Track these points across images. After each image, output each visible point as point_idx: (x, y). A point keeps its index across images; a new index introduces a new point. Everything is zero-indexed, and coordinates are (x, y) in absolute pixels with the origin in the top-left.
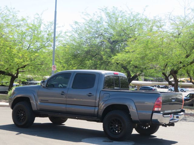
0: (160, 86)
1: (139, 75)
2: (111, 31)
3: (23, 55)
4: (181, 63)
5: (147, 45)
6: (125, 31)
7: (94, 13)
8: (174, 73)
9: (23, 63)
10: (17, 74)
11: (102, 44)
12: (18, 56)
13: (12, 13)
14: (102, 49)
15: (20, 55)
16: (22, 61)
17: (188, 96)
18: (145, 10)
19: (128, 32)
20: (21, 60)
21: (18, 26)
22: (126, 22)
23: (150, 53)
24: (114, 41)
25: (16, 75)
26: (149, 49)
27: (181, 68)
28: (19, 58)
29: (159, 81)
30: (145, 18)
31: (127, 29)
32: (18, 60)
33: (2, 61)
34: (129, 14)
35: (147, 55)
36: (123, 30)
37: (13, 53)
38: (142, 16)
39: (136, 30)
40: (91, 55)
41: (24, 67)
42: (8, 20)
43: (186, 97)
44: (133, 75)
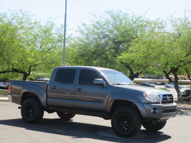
0: (157, 83)
1: (141, 73)
2: (116, 32)
3: (35, 55)
4: (181, 61)
5: (149, 45)
6: (128, 32)
7: (100, 16)
8: (174, 71)
9: (35, 63)
10: (30, 72)
11: (107, 44)
12: (31, 56)
13: (25, 16)
14: (107, 48)
15: (33, 55)
16: (35, 60)
17: (185, 92)
18: (146, 13)
19: (131, 33)
20: (33, 59)
21: (31, 28)
22: (129, 23)
23: (152, 52)
24: (117, 42)
25: (28, 73)
26: (152, 48)
27: (181, 66)
28: (32, 57)
29: (155, 79)
30: (146, 20)
31: (130, 31)
32: (30, 59)
33: (16, 60)
34: (131, 17)
35: (149, 54)
36: (127, 32)
37: (26, 52)
38: (143, 18)
39: (138, 31)
40: (97, 54)
41: (36, 65)
42: (22, 22)
43: (183, 93)
44: (135, 73)
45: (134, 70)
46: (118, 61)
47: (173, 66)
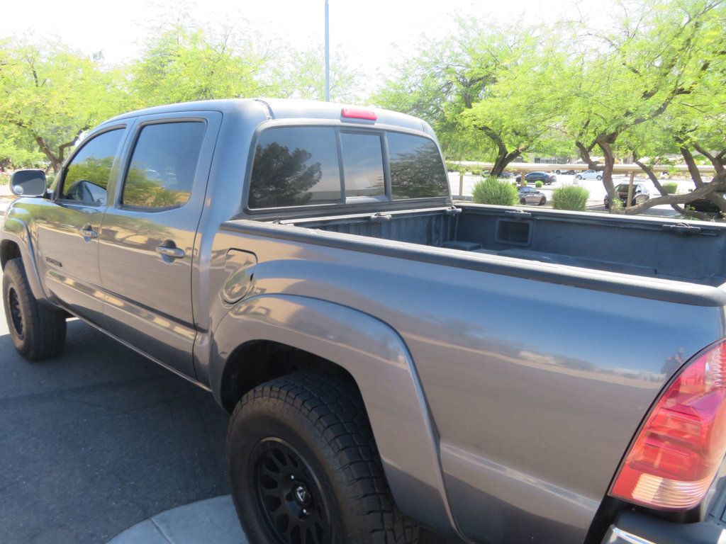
1: (524, 150)
4: (628, 114)
8: (606, 141)
27: (627, 126)
29: (558, 163)
44: (510, 150)
45: (507, 145)
46: (466, 122)
47: (602, 128)
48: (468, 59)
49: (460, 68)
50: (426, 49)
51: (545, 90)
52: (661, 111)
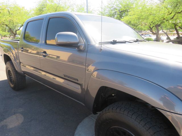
4: (164, 19)
8: (158, 26)
47: (157, 23)
48: (120, 6)
49: (119, 8)
50: (110, 3)
51: (143, 13)
52: (173, 18)
